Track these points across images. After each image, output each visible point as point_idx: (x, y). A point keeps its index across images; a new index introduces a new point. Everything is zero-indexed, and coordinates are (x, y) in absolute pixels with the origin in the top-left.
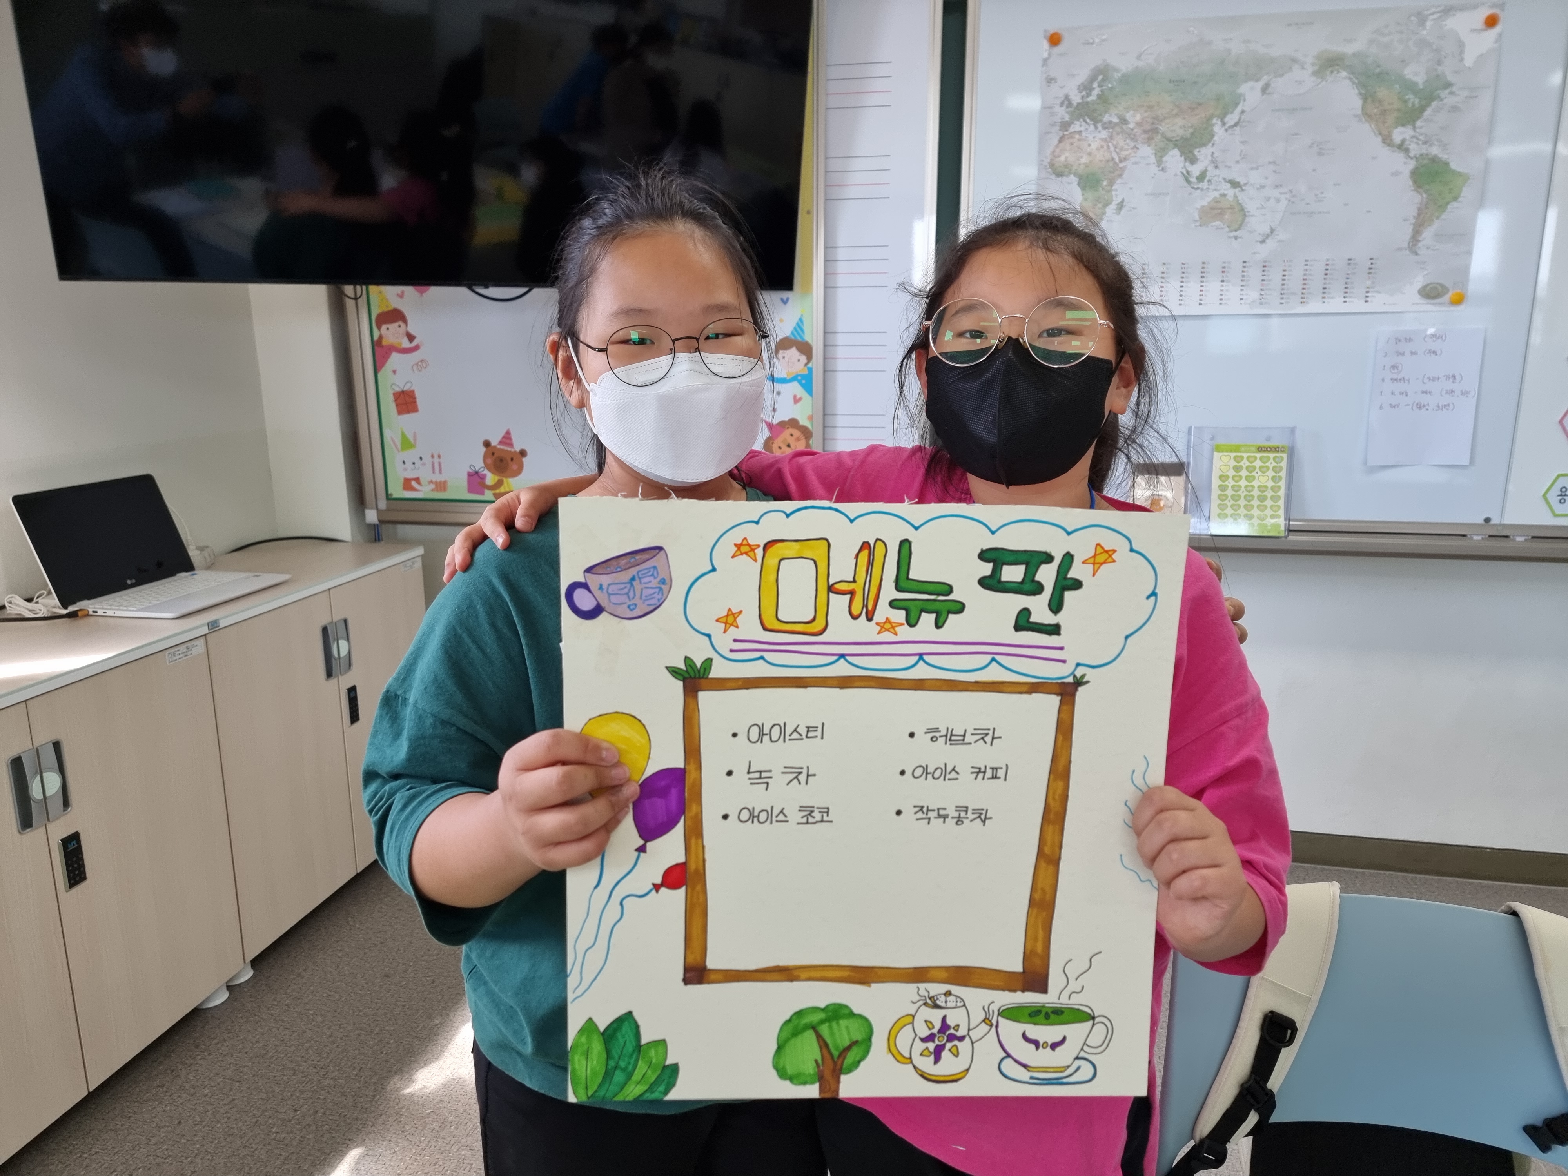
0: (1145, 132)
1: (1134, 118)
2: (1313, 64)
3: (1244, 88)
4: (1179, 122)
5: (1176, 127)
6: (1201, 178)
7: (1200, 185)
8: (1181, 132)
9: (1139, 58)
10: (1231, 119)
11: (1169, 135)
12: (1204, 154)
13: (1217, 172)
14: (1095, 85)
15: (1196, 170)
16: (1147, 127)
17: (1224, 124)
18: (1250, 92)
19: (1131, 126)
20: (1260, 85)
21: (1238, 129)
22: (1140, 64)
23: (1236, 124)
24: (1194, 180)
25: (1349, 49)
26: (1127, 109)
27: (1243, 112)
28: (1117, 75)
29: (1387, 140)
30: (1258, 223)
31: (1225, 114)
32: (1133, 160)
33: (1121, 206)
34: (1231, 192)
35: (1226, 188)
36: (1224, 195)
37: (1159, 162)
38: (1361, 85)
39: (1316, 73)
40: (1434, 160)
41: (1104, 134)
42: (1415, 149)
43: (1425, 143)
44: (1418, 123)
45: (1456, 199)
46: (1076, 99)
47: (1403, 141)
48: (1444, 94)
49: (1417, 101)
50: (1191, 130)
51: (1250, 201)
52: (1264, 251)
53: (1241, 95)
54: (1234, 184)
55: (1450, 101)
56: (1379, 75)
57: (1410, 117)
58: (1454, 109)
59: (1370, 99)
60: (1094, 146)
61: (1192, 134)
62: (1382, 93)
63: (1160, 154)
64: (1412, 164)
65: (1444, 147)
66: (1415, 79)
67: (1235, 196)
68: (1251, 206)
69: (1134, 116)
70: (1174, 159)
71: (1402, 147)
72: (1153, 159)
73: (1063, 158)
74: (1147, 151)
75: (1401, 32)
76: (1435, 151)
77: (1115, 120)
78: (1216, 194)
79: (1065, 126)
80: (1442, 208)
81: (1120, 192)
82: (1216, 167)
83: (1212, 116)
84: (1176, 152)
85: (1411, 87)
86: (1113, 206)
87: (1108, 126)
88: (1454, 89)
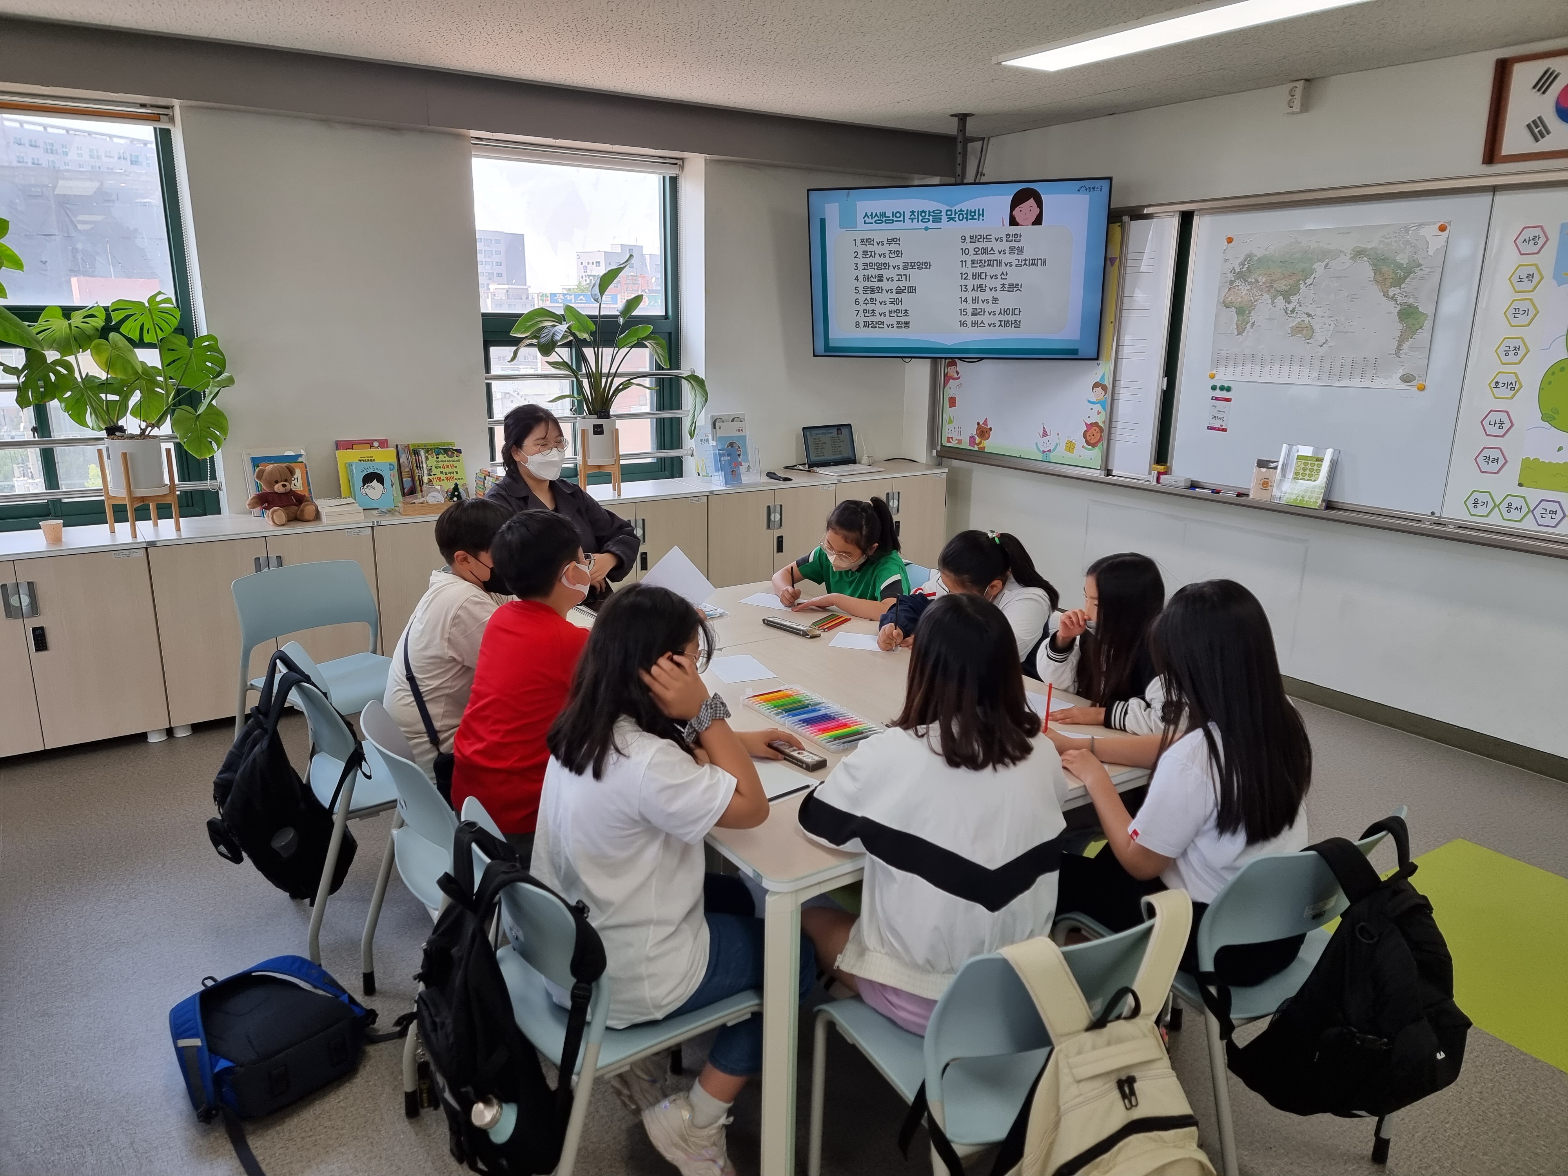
0: (1267, 287)
2: (1351, 254)
3: (1315, 266)
4: (1284, 282)
5: (1282, 285)
6: (1293, 311)
7: (1292, 315)
8: (1284, 287)
9: (1266, 250)
10: (1309, 281)
11: (1278, 289)
12: (1294, 299)
13: (1300, 308)
14: (1246, 263)
15: (1290, 307)
16: (1268, 284)
17: (1305, 284)
18: (1319, 267)
19: (1260, 284)
20: (1325, 263)
21: (1312, 286)
22: (1267, 253)
23: (1311, 284)
24: (1289, 312)
25: (1369, 246)
26: (1259, 275)
27: (1315, 278)
28: (1256, 258)
29: (1386, 295)
30: (1319, 337)
31: (1306, 279)
32: (1260, 301)
33: (1253, 324)
34: (1307, 319)
35: (1304, 317)
36: (1303, 321)
37: (1273, 303)
38: (1374, 265)
39: (1351, 258)
40: (1410, 306)
41: (1248, 287)
42: (1400, 300)
43: (1406, 296)
44: (1402, 286)
45: (1421, 328)
46: (1238, 270)
47: (1394, 295)
48: (1417, 270)
49: (1402, 274)
50: (1289, 286)
51: (1316, 324)
52: (1322, 351)
53: (1315, 269)
54: (1309, 315)
55: (1420, 274)
56: (1383, 259)
57: (1398, 282)
58: (1422, 278)
59: (1378, 273)
60: (1243, 294)
61: (1290, 289)
62: (1385, 269)
63: (1273, 298)
64: (1399, 307)
65: (1416, 299)
66: (1402, 262)
67: (1309, 321)
68: (1316, 327)
69: (1262, 279)
70: (1280, 300)
71: (1393, 298)
72: (1270, 301)
73: (1230, 299)
74: (1267, 296)
75: (1396, 237)
76: (1411, 301)
77: (1254, 281)
78: (1300, 320)
79: (1232, 282)
80: (1414, 333)
81: (1253, 317)
82: (1300, 306)
83: (1300, 280)
84: (1281, 297)
85: (1399, 266)
86: (1250, 324)
87: (1250, 283)
88: (1422, 268)
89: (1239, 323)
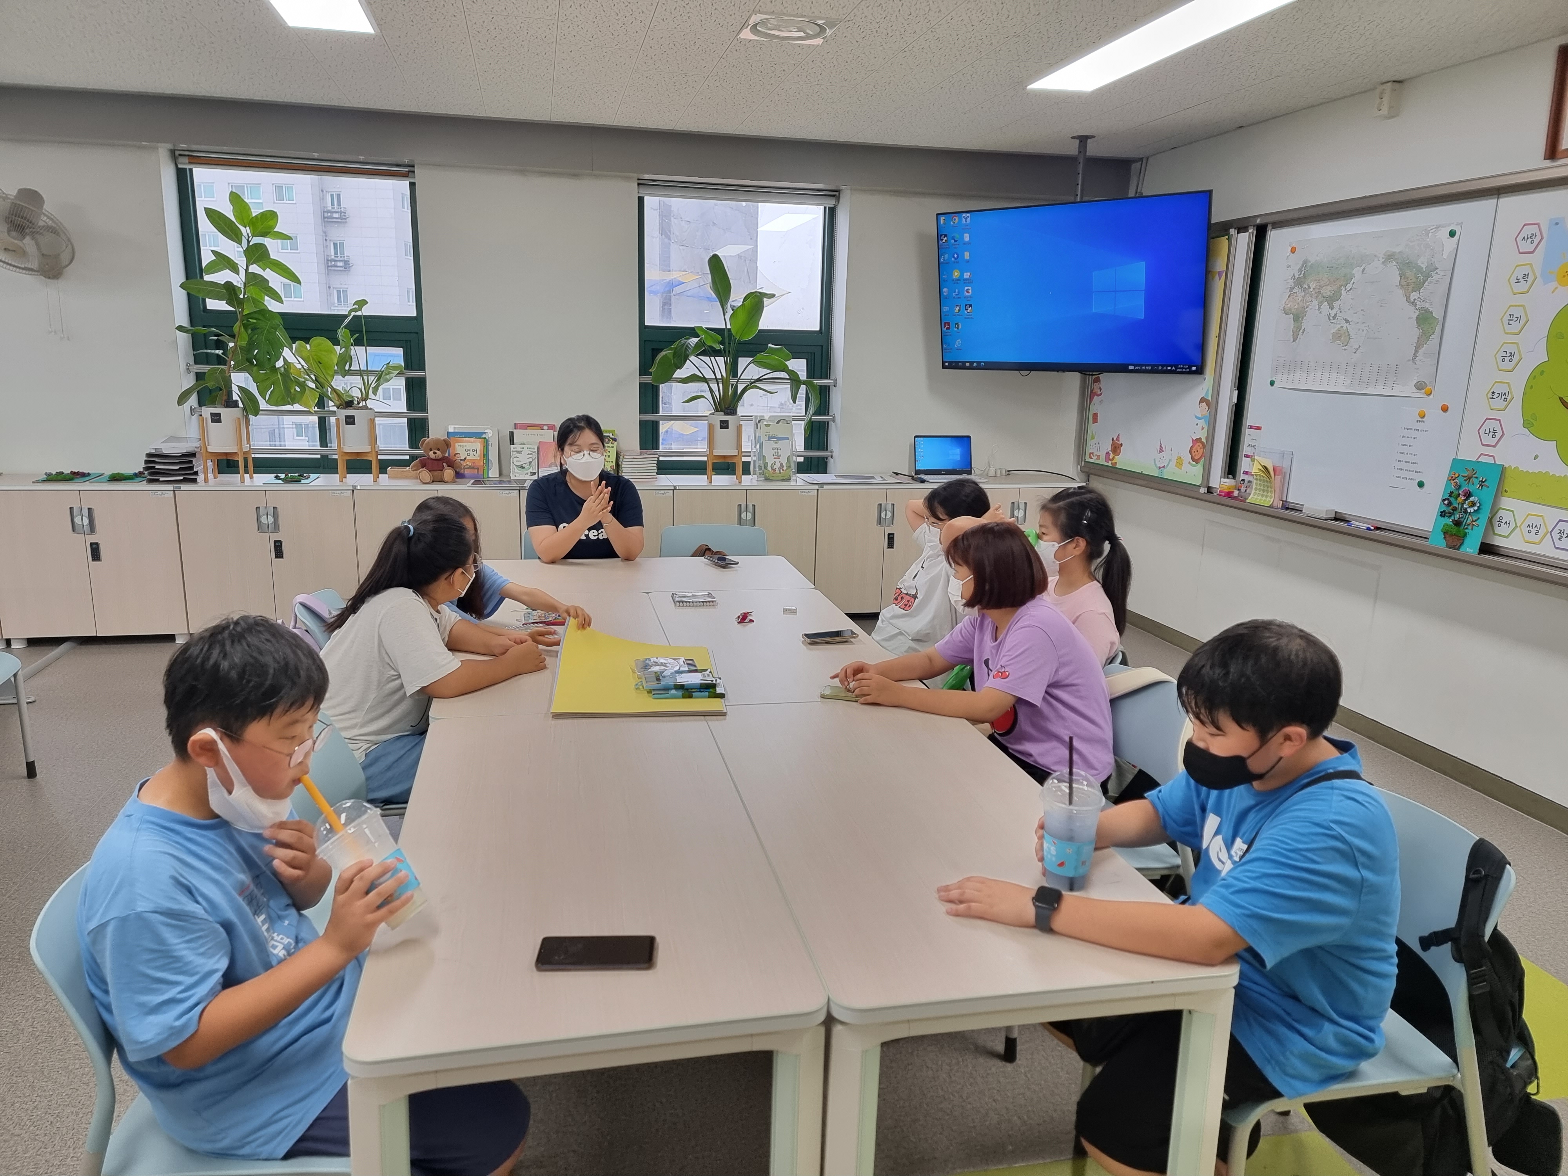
0: (1316, 293)
1: (1313, 286)
2: (1383, 258)
3: (1355, 271)
4: (1329, 288)
5: (1327, 291)
6: (1334, 317)
7: (1334, 321)
8: (1329, 293)
9: (1318, 256)
10: (1349, 287)
11: (1325, 295)
12: (1336, 304)
13: (1341, 314)
14: (1303, 269)
15: (1333, 313)
16: (1317, 291)
17: (1346, 289)
18: (1357, 272)
19: (1311, 290)
20: (1362, 268)
21: (1351, 292)
22: (1319, 259)
23: (1350, 289)
24: (1331, 318)
25: (1397, 250)
26: (1311, 281)
27: (1354, 283)
28: (1311, 265)
29: (1408, 300)
30: (1354, 342)
31: (1347, 284)
32: (1310, 307)
33: (1304, 331)
34: (1345, 325)
35: (1343, 323)
36: (1342, 327)
37: (1320, 309)
38: (1400, 269)
40: (1426, 311)
41: (1303, 294)
42: (1419, 304)
43: (1423, 301)
44: (1422, 290)
45: (1433, 333)
46: (1296, 276)
47: (1415, 300)
48: (1433, 273)
49: (1422, 278)
50: (1333, 292)
51: (1352, 330)
52: (1355, 357)
53: (1354, 274)
54: (1347, 321)
55: (1436, 277)
56: (1408, 263)
57: (1418, 286)
58: (1435, 283)
59: (1403, 277)
60: (1299, 300)
61: (1333, 294)
62: (1408, 273)
63: (1320, 304)
64: (1417, 313)
65: (1430, 303)
66: (1422, 266)
67: (1347, 328)
68: (1352, 333)
70: (1325, 307)
71: (1413, 304)
72: (1317, 307)
73: (1289, 305)
74: (1316, 303)
75: (1418, 240)
76: (1427, 305)
77: (1307, 287)
78: (1339, 326)
79: (1292, 289)
80: (1427, 339)
81: (1305, 324)
82: (1341, 312)
83: (1342, 286)
84: (1326, 303)
85: (1419, 270)
86: (1301, 331)
87: (1305, 290)
88: (1438, 271)
89: (1295, 329)
